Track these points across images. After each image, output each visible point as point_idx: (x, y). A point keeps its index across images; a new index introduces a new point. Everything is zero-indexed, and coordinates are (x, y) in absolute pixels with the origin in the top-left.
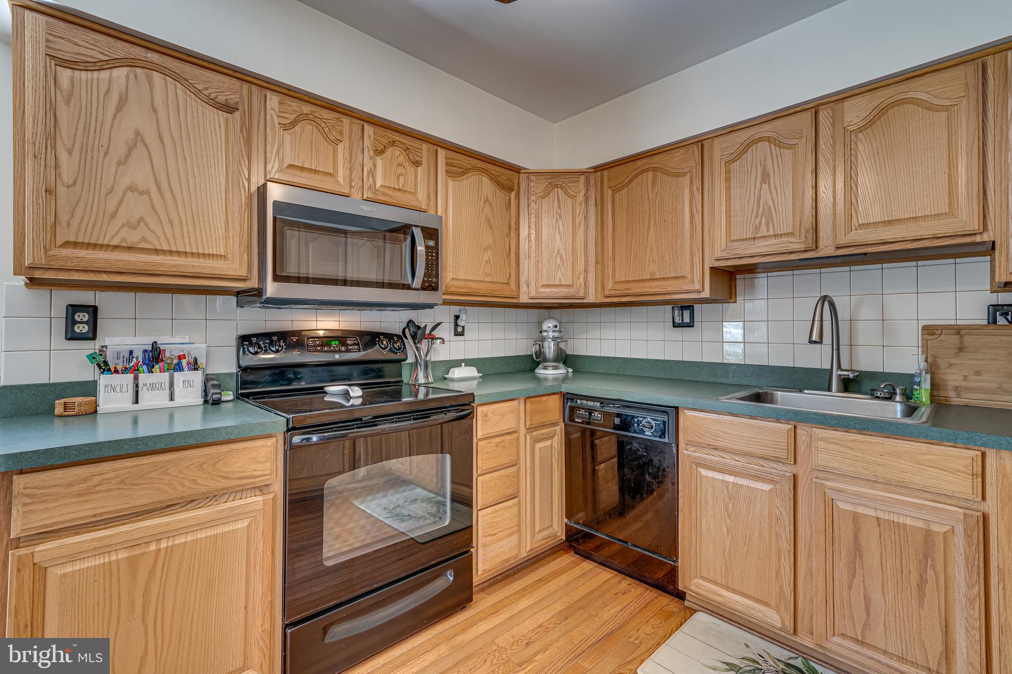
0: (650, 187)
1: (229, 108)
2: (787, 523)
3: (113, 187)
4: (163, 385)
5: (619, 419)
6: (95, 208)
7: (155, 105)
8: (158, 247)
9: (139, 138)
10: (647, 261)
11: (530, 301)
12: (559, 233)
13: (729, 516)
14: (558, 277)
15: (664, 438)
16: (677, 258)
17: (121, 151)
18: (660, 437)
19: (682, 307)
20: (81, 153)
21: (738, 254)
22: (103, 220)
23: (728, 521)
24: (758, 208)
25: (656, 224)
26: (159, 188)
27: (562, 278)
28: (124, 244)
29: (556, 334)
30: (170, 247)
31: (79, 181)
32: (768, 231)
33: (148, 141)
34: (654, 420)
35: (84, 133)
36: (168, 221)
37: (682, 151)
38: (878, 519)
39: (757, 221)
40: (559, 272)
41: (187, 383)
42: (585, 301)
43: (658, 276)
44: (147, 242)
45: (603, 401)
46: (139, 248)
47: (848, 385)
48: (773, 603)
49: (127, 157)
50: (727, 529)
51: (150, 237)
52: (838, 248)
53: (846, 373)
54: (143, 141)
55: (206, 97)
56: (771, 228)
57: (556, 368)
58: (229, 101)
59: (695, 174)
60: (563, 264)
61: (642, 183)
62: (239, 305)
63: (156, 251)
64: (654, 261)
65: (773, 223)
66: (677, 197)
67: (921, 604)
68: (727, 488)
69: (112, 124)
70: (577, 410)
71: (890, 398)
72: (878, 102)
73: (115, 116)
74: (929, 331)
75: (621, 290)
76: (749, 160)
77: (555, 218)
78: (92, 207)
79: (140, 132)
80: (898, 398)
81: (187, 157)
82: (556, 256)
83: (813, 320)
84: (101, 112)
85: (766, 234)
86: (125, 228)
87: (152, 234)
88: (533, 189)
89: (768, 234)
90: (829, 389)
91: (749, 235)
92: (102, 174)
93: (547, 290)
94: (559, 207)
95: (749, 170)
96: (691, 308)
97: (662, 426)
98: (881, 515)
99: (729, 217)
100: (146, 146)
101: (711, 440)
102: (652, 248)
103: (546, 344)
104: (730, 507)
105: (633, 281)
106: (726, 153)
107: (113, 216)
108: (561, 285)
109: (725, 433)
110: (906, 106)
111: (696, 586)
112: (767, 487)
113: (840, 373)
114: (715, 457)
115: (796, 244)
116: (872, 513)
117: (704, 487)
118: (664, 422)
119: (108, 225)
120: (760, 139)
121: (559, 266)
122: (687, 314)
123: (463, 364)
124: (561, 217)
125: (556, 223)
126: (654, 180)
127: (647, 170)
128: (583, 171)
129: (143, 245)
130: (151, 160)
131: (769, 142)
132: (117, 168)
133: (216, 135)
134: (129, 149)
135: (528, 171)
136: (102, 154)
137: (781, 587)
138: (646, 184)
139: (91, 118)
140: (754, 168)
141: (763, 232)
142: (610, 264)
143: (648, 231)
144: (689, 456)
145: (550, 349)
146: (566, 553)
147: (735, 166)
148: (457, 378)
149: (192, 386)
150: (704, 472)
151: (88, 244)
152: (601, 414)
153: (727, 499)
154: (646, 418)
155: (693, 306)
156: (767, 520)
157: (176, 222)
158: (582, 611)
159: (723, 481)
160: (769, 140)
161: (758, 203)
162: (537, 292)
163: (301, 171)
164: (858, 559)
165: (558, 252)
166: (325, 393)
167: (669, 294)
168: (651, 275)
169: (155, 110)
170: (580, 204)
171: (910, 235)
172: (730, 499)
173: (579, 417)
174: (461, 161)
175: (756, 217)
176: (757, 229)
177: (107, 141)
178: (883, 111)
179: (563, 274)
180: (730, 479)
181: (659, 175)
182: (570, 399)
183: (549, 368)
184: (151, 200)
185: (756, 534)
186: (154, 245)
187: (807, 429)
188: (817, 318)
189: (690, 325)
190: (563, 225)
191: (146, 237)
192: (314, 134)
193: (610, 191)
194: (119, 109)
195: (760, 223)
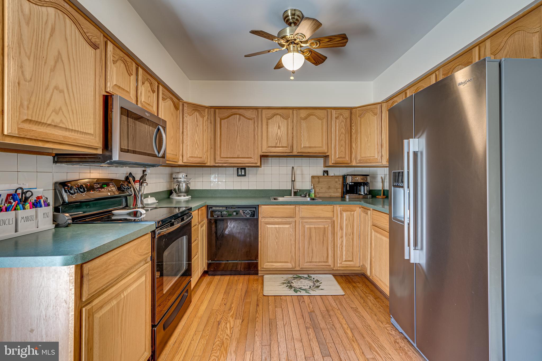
0: (238, 121)
1: (95, 47)
2: (294, 235)
3: (48, 85)
4: (33, 217)
5: (235, 213)
6: (40, 98)
7: (67, 36)
8: (68, 127)
9: (60, 55)
10: (236, 150)
11: (183, 164)
12: (197, 133)
13: (277, 238)
14: (196, 153)
15: (254, 217)
16: (249, 150)
17: (52, 63)
18: (253, 217)
19: (241, 168)
20: (34, 59)
21: (270, 151)
22: (44, 106)
23: (276, 240)
24: (277, 137)
25: (240, 136)
26: (68, 89)
27: (198, 154)
28: (53, 124)
29: (185, 180)
30: (72, 127)
31: (33, 78)
32: (280, 145)
33: (63, 59)
34: (250, 211)
35: (35, 47)
36: (71, 110)
37: (251, 110)
38: (315, 227)
39: (277, 141)
40: (197, 151)
41: (45, 214)
42: (206, 165)
43: (241, 156)
44: (63, 123)
45: (227, 207)
46: (59, 126)
47: (296, 194)
48: (289, 261)
49: (55, 66)
50: (276, 243)
51: (64, 120)
52: (298, 153)
53: (296, 190)
54: (61, 57)
55: (87, 37)
56: (281, 144)
57: (184, 196)
58: (96, 42)
59: (256, 120)
60: (198, 147)
61: (234, 119)
62: (55, 162)
63: (66, 129)
64: (239, 150)
65: (281, 142)
66: (249, 127)
67: (323, 247)
68: (276, 229)
69: (48, 44)
70: (214, 212)
71: (305, 196)
72: (308, 113)
73: (49, 39)
74: (313, 177)
75: (224, 161)
76: (274, 120)
77: (195, 126)
78: (39, 97)
79: (60, 52)
80: (307, 196)
81: (79, 72)
82: (195, 144)
83: (292, 174)
84: (43, 35)
85: (279, 146)
86: (54, 113)
87: (65, 118)
88: (186, 111)
89: (280, 146)
90: (291, 196)
91: (274, 145)
92: (43, 76)
93: (192, 159)
94: (197, 121)
95: (274, 123)
96: (245, 169)
97: (253, 212)
98: (316, 226)
99: (268, 138)
100: (62, 61)
101: (271, 215)
102: (238, 145)
103: (181, 185)
104: (277, 235)
105: (230, 157)
106: (267, 116)
107: (48, 104)
108: (197, 157)
109: (275, 211)
110: (314, 116)
111: (266, 266)
112: (288, 226)
113: (294, 190)
114: (272, 220)
115: (288, 150)
116: (313, 226)
117: (268, 231)
118: (254, 211)
119: (46, 110)
120: (277, 114)
121: (197, 148)
122: (243, 171)
123: (149, 196)
124: (198, 126)
125: (196, 128)
126: (239, 119)
127: (236, 114)
128: (207, 107)
129: (61, 125)
130: (65, 71)
131: (280, 116)
132: (50, 73)
133: (90, 61)
134: (56, 62)
135: (183, 101)
136: (43, 63)
137: (292, 255)
138: (236, 119)
139: (39, 38)
140: (276, 123)
141: (278, 145)
142: (219, 150)
143: (237, 138)
144: (263, 221)
145: (183, 187)
146: (205, 277)
147: (270, 121)
148: (150, 204)
149: (48, 216)
150: (268, 226)
151: (37, 122)
152: (227, 212)
153: (276, 233)
154: (247, 211)
155: (245, 168)
156: (288, 236)
157: (75, 112)
158: (231, 290)
159: (275, 227)
160: (280, 115)
161: (277, 135)
162: (187, 160)
163: (118, 88)
164: (311, 240)
165: (197, 141)
166: (113, 215)
167: (245, 164)
168: (238, 156)
169: (66, 40)
170: (205, 121)
171: (314, 151)
172: (277, 233)
173: (216, 215)
174: (166, 93)
175: (276, 140)
176: (277, 144)
177: (46, 54)
178: (309, 115)
179: (198, 152)
180: (277, 226)
181: (242, 117)
182: (211, 208)
183: (182, 196)
184: (64, 97)
185: (285, 242)
186: (65, 125)
187: (298, 206)
188: (293, 174)
189: (245, 175)
190: (199, 130)
191: (62, 120)
192: (124, 69)
193: (219, 119)
194: (51, 35)
195: (278, 141)
